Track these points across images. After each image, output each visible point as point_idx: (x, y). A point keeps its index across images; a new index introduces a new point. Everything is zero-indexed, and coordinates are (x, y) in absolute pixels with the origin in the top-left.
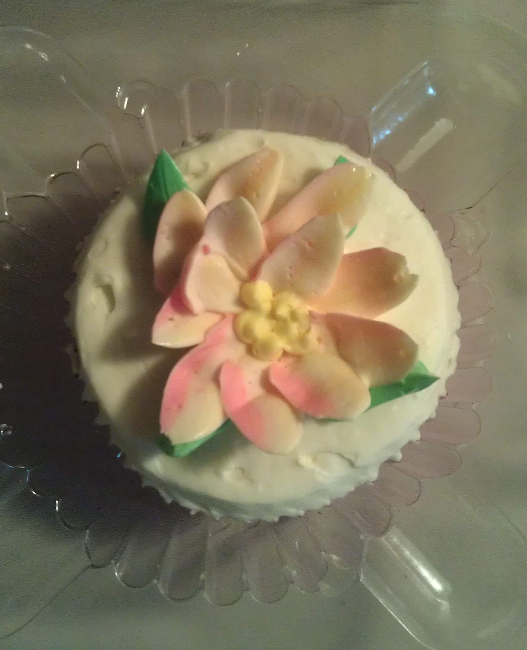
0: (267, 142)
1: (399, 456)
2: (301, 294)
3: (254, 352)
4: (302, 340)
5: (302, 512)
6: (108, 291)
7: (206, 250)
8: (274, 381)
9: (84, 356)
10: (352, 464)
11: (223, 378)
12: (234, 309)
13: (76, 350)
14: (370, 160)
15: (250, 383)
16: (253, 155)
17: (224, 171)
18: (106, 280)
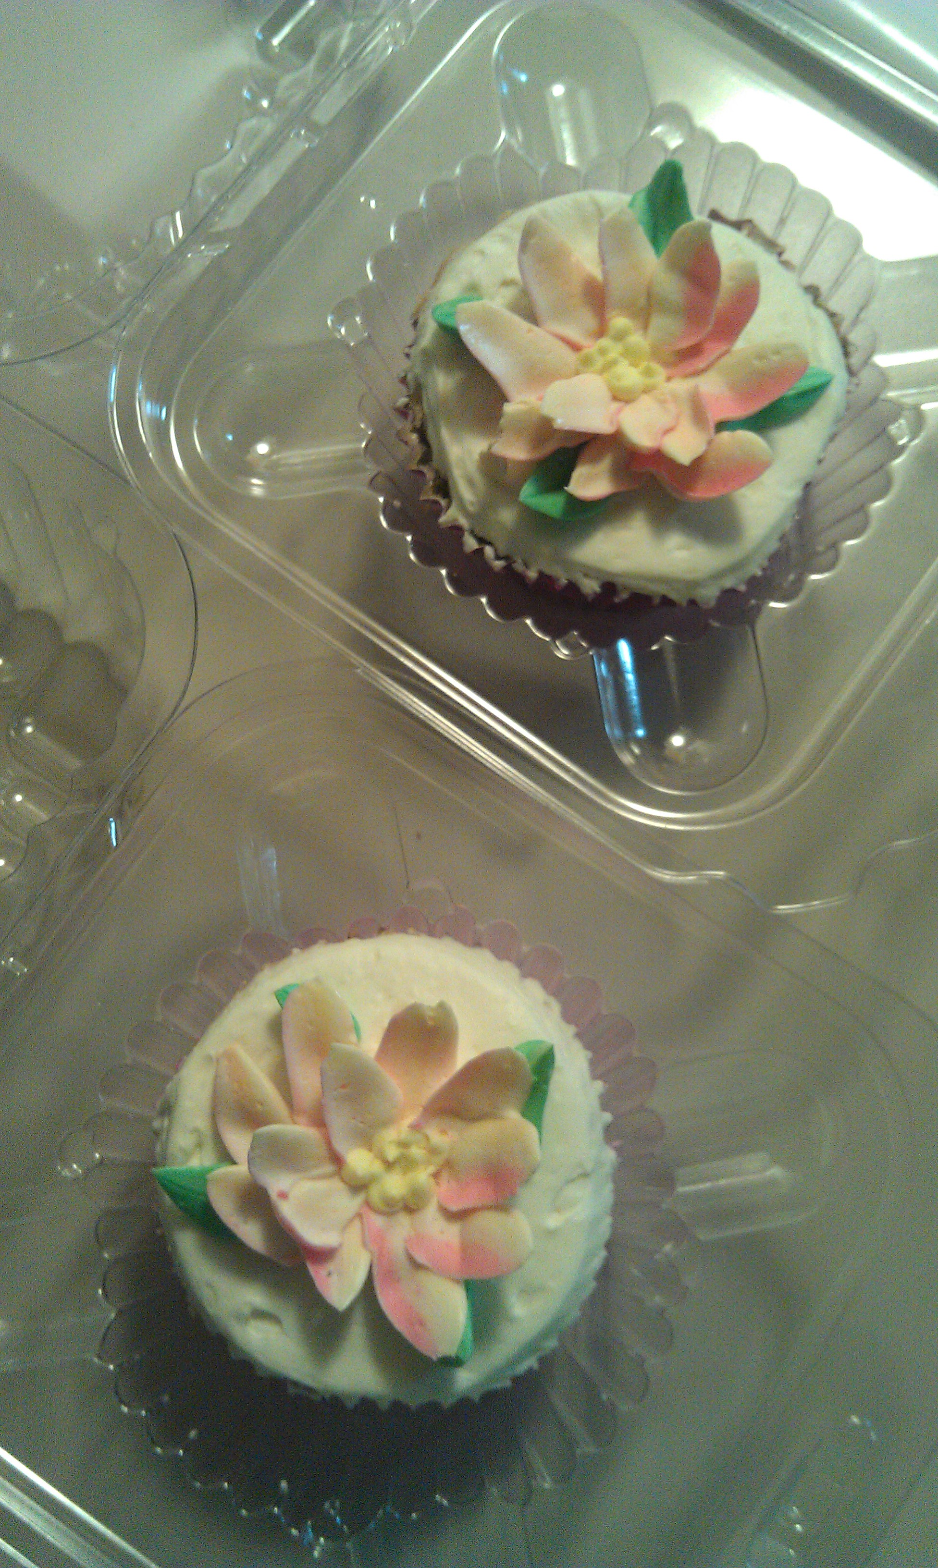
0: (213, 1053)
1: (608, 1117)
2: (386, 1123)
3: (415, 1207)
4: (433, 1151)
5: (603, 1253)
6: (259, 1314)
7: (283, 1195)
8: (454, 1207)
9: (309, 1382)
10: (585, 1175)
11: (420, 1258)
12: (359, 1200)
13: (296, 1384)
14: (296, 951)
15: (442, 1232)
16: (216, 1077)
17: (214, 1116)
18: (247, 1310)
